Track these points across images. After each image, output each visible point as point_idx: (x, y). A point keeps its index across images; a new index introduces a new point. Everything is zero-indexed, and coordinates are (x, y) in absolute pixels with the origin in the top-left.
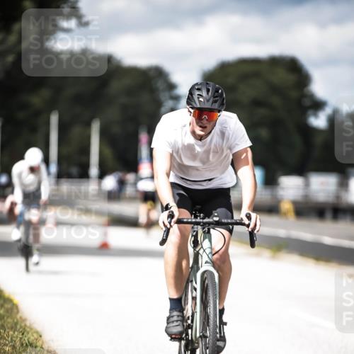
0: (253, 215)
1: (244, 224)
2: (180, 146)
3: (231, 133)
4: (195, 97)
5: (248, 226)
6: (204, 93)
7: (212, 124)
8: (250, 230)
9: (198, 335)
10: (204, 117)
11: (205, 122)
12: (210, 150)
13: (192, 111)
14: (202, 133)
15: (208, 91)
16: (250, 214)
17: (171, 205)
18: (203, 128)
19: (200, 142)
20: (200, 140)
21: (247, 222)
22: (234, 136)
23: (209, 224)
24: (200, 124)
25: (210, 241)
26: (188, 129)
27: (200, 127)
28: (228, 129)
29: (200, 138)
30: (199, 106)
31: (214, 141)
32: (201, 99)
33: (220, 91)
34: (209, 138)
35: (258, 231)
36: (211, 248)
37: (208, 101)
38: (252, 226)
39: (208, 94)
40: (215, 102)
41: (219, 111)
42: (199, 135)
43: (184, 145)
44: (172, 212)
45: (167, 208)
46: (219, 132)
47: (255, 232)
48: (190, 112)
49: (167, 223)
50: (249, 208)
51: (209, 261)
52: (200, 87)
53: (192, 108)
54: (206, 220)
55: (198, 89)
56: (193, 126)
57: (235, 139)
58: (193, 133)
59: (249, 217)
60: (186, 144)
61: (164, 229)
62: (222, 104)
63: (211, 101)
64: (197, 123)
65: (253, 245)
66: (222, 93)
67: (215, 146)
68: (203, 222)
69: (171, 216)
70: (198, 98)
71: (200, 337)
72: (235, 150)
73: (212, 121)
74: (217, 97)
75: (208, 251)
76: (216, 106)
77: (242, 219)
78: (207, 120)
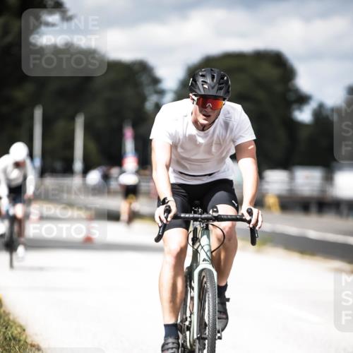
0: (255, 211)
1: (245, 220)
2: (181, 137)
3: (235, 124)
4: (199, 83)
5: (249, 222)
6: (209, 80)
7: (216, 112)
8: (251, 226)
9: (195, 337)
10: (208, 105)
11: (209, 110)
12: (213, 141)
13: (196, 98)
14: (205, 122)
15: (213, 77)
16: (251, 210)
17: (168, 199)
18: (207, 116)
19: (202, 133)
20: (203, 130)
21: (248, 218)
22: (239, 127)
23: (208, 219)
24: (204, 113)
25: (209, 237)
26: (190, 119)
27: (204, 115)
28: (233, 119)
29: (203, 128)
30: (203, 93)
31: (217, 132)
32: (206, 86)
33: (225, 78)
34: (212, 129)
35: (260, 228)
36: (209, 245)
37: (213, 88)
38: (253, 222)
39: (213, 80)
40: (220, 89)
41: (224, 99)
42: (202, 125)
43: (185, 136)
44: (169, 207)
45: (164, 202)
46: (222, 123)
47: (257, 228)
48: (193, 100)
49: (163, 218)
50: (250, 203)
51: (207, 258)
52: (204, 73)
53: (195, 95)
54: (205, 216)
55: (203, 76)
56: (196, 114)
57: (240, 131)
58: (196, 123)
59: (250, 213)
60: (187, 135)
61: (160, 224)
62: (227, 92)
63: (216, 88)
64: (201, 112)
65: (253, 242)
66: (227, 80)
67: (218, 137)
68: (201, 218)
69: (168, 211)
70: (203, 85)
71: (198, 338)
72: (239, 142)
73: (217, 109)
74: (222, 84)
75: (206, 248)
76: (221, 93)
77: (243, 215)
78: (211, 108)
